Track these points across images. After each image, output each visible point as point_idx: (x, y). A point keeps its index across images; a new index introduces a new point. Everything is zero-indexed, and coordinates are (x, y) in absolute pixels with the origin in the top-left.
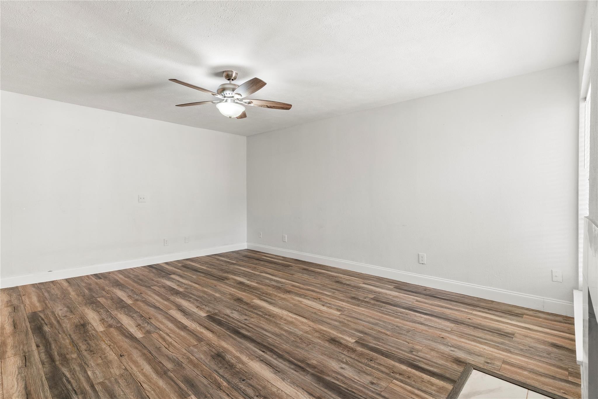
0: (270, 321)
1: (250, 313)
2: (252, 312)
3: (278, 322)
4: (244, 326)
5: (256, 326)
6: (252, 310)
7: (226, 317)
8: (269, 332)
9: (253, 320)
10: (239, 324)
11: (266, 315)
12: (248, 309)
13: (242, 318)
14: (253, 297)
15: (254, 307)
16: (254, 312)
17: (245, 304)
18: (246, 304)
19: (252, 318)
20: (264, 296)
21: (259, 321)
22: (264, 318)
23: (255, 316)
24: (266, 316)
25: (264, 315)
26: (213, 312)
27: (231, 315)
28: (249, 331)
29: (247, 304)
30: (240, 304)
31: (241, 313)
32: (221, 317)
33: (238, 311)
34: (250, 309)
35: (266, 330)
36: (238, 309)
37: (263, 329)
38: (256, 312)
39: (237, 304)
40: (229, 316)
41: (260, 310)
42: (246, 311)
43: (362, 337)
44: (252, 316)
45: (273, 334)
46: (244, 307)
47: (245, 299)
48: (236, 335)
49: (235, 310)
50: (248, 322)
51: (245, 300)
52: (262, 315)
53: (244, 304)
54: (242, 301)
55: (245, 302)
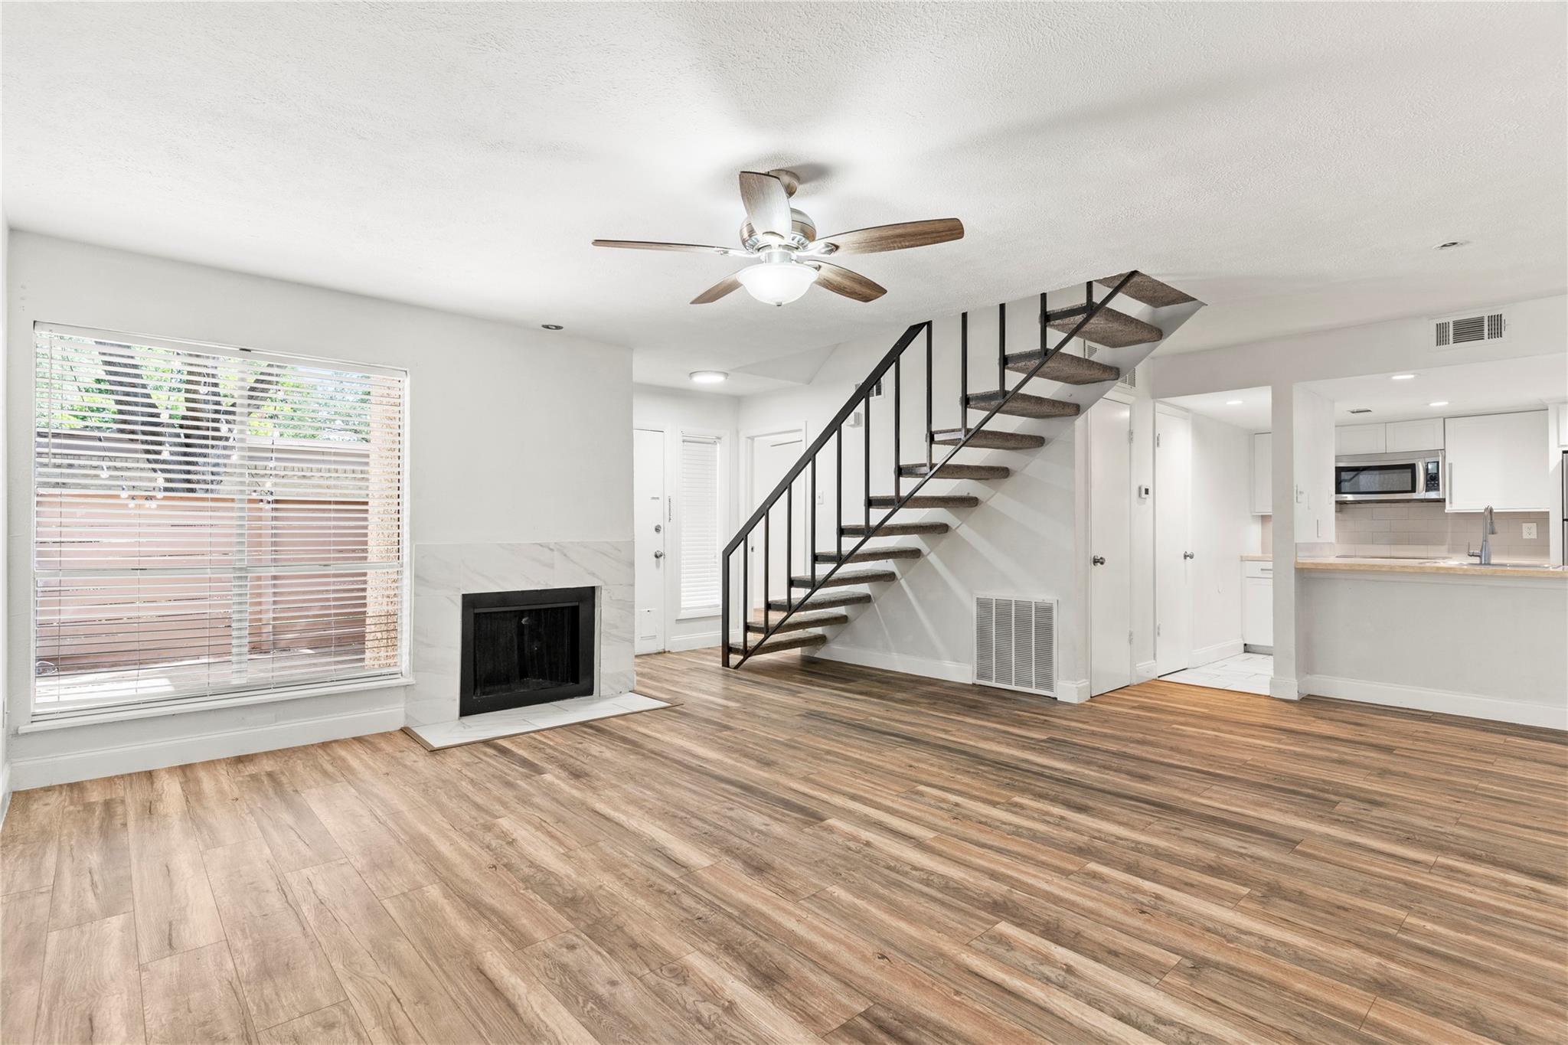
0: (676, 806)
1: (721, 824)
2: (717, 827)
3: (660, 803)
4: (733, 797)
5: (709, 798)
6: (716, 832)
7: (780, 817)
8: (686, 788)
9: (715, 808)
10: (744, 802)
11: (681, 818)
12: (726, 834)
13: (738, 813)
14: (712, 879)
15: (710, 838)
16: (710, 825)
17: (735, 851)
18: (732, 852)
19: (716, 813)
20: (672, 880)
21: (700, 804)
22: (688, 812)
23: (709, 817)
24: (683, 814)
25: (688, 816)
26: (817, 828)
27: (767, 820)
28: (723, 789)
29: (729, 851)
30: (749, 849)
31: (743, 825)
32: (788, 815)
33: (753, 830)
34: (721, 833)
35: (690, 790)
36: (753, 834)
37: (695, 792)
38: (704, 826)
39: (759, 851)
40: (770, 816)
41: (694, 831)
42: (731, 828)
43: (521, 780)
44: (715, 816)
45: (679, 786)
46: (737, 841)
47: (736, 869)
48: (746, 784)
49: (761, 832)
50: (726, 804)
51: (737, 866)
52: (693, 817)
53: (738, 849)
54: (745, 862)
55: (736, 857)
